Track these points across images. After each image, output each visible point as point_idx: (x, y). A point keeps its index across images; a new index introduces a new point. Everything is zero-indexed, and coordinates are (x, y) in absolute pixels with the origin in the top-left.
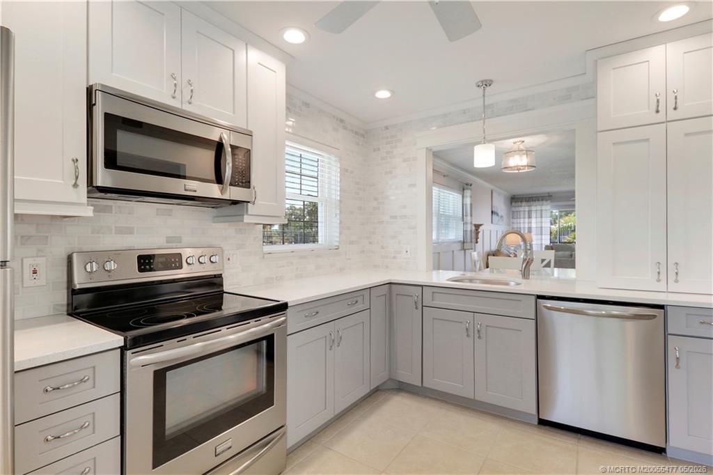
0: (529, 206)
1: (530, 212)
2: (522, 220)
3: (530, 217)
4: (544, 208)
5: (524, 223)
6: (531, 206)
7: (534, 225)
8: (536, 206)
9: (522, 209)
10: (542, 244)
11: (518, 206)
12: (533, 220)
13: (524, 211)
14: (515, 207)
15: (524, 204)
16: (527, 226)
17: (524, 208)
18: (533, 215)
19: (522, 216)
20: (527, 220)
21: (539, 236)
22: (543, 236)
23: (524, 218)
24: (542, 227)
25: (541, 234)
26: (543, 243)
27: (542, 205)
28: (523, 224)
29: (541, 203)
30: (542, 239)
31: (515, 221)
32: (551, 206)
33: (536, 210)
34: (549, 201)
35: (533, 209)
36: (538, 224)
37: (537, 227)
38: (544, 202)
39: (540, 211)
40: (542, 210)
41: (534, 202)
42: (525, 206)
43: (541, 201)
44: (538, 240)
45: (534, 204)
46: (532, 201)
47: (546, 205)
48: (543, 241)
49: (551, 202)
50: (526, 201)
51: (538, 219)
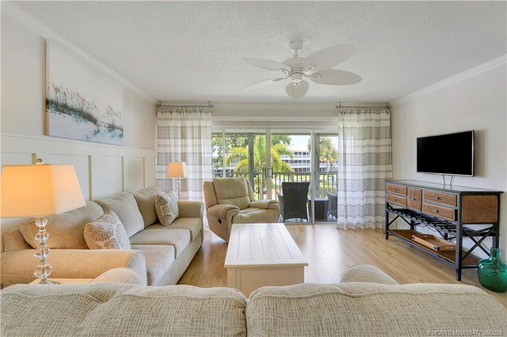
0: (182, 119)
1: (183, 128)
2: (172, 141)
3: (183, 137)
4: (203, 123)
5: (176, 145)
6: (186, 119)
7: (189, 150)
8: (193, 119)
9: (172, 124)
10: (200, 180)
11: (167, 119)
12: (189, 142)
13: (176, 127)
14: (163, 120)
15: (175, 115)
16: (179, 150)
17: (175, 122)
18: (189, 133)
19: (172, 136)
20: (179, 142)
21: (198, 168)
22: (203, 167)
23: (176, 138)
24: (200, 154)
25: (201, 164)
26: (203, 177)
27: (200, 119)
28: (174, 145)
29: (198, 115)
30: (201, 172)
31: (162, 142)
32: (212, 121)
33: (193, 127)
34: (210, 113)
35: (188, 124)
36: (195, 147)
37: (195, 152)
38: (204, 115)
39: (197, 128)
40: (200, 127)
41: (189, 114)
42: (176, 119)
43: (198, 112)
44: (196, 173)
45: (190, 118)
46: (187, 112)
47: (206, 120)
48: (203, 174)
49: (212, 115)
50: (177, 112)
51: (195, 140)
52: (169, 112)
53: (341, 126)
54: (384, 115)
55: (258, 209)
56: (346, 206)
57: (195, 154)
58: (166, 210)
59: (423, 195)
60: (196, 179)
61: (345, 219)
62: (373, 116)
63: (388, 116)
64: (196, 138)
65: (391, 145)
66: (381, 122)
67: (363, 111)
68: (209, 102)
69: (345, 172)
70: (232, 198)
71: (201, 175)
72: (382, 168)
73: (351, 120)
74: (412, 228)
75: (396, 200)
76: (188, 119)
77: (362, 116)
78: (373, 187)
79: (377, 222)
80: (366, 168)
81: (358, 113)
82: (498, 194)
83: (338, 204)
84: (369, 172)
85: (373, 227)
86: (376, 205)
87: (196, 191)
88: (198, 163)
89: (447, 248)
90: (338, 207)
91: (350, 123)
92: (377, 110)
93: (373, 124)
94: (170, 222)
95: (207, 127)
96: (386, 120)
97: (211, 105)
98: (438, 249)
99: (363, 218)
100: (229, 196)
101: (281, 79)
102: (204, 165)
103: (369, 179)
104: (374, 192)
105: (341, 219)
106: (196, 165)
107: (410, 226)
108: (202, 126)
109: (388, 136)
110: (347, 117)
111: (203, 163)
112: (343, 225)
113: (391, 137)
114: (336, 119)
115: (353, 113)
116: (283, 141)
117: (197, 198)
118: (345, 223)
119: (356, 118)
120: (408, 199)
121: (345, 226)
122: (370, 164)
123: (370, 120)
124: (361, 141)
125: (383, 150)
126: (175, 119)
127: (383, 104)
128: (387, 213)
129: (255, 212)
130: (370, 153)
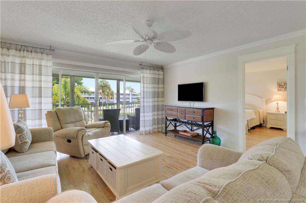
0: (21, 57)
1: (22, 66)
2: (8, 76)
3: (22, 73)
4: (43, 63)
5: (13, 80)
7: (28, 84)
8: (33, 58)
9: (9, 59)
10: (41, 110)
12: (28, 77)
13: (13, 63)
15: (13, 52)
16: (17, 84)
18: (28, 69)
20: (17, 77)
21: (37, 100)
22: (43, 99)
23: (13, 72)
24: (40, 88)
25: (40, 96)
26: (43, 108)
27: (41, 59)
29: (39, 55)
30: (40, 103)
32: (53, 62)
33: (33, 64)
34: (51, 56)
35: (28, 61)
36: (35, 82)
37: (35, 86)
38: (45, 56)
39: (38, 66)
40: (41, 65)
41: (30, 53)
42: (15, 56)
43: (40, 53)
44: (36, 104)
45: (30, 57)
46: (27, 51)
47: (47, 60)
48: (43, 105)
49: (53, 58)
50: (16, 50)
51: (35, 76)
52: (6, 48)
53: (142, 76)
54: (161, 72)
55: (96, 128)
56: (144, 121)
57: (35, 88)
58: (23, 138)
59: (186, 111)
60: (36, 110)
61: (144, 128)
62: (157, 72)
63: (162, 73)
64: (36, 75)
65: (163, 88)
66: (160, 75)
67: (152, 69)
68: (51, 46)
69: (144, 102)
70: (73, 123)
71: (41, 106)
72: (160, 99)
73: (146, 73)
74: (175, 128)
75: (172, 115)
76: (28, 57)
77: (152, 71)
78: (156, 109)
79: (158, 128)
80: (153, 99)
81: (150, 70)
82: (213, 109)
83: (140, 120)
84: (154, 101)
85: (156, 130)
86: (158, 119)
87: (36, 120)
88: (37, 96)
89: (194, 135)
90: (140, 122)
91: (146, 74)
92: (158, 69)
93: (157, 76)
94: (27, 148)
95: (47, 66)
96: (162, 75)
97: (52, 49)
98: (192, 135)
99: (152, 126)
100: (71, 121)
101: (139, 41)
102: (44, 97)
103: (155, 105)
104: (157, 112)
105: (141, 129)
106: (36, 97)
107: (174, 127)
108: (43, 64)
109: (162, 83)
110: (145, 71)
111: (43, 96)
112: (142, 132)
113: (163, 84)
114: (139, 72)
115: (148, 69)
116: (77, 84)
117: (36, 126)
118: (144, 130)
119: (149, 72)
120: (178, 114)
121: (144, 133)
122: (155, 97)
123: (155, 74)
124: (151, 85)
125: (161, 90)
126: (13, 56)
127: (160, 66)
128: (166, 122)
129: (95, 130)
130: (155, 92)
